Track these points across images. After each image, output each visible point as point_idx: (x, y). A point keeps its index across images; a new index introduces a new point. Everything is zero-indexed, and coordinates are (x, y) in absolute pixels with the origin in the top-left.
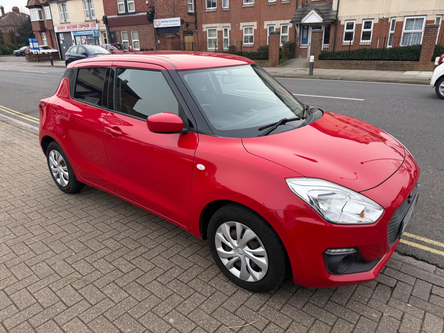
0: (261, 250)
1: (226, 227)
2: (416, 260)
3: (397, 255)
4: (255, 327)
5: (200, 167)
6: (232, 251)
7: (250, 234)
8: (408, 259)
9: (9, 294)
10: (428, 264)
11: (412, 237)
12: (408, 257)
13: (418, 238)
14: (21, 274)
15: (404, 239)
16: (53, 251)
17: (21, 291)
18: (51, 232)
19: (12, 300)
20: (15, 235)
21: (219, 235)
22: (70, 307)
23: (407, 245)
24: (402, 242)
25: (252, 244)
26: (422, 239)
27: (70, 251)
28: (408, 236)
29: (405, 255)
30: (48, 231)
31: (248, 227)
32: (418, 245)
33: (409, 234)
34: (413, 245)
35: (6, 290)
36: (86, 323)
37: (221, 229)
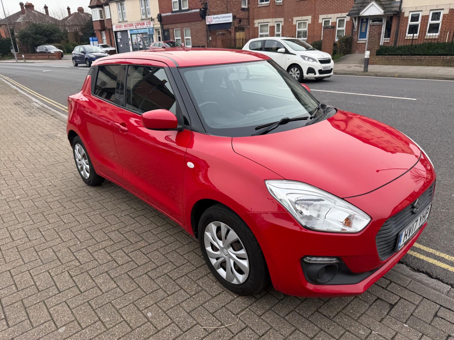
0: (243, 252)
1: (213, 227)
2: (428, 278)
3: (409, 270)
4: (229, 330)
5: (190, 165)
6: (219, 251)
7: (233, 235)
8: (420, 276)
9: (13, 274)
10: (442, 283)
11: (432, 252)
12: (421, 274)
13: (438, 253)
14: (28, 258)
15: (421, 254)
16: (61, 238)
17: (24, 273)
18: (65, 221)
19: (14, 281)
20: (33, 221)
21: (208, 234)
22: (61, 292)
23: (423, 260)
24: (418, 257)
25: (235, 246)
26: (443, 255)
27: (76, 240)
28: (427, 251)
29: (418, 271)
30: (62, 220)
31: (232, 228)
32: (436, 261)
33: (429, 248)
34: (429, 261)
35: (12, 271)
36: (71, 308)
37: (208, 228)
